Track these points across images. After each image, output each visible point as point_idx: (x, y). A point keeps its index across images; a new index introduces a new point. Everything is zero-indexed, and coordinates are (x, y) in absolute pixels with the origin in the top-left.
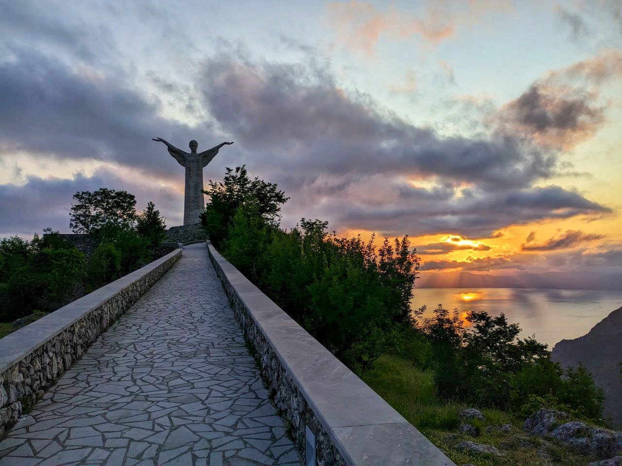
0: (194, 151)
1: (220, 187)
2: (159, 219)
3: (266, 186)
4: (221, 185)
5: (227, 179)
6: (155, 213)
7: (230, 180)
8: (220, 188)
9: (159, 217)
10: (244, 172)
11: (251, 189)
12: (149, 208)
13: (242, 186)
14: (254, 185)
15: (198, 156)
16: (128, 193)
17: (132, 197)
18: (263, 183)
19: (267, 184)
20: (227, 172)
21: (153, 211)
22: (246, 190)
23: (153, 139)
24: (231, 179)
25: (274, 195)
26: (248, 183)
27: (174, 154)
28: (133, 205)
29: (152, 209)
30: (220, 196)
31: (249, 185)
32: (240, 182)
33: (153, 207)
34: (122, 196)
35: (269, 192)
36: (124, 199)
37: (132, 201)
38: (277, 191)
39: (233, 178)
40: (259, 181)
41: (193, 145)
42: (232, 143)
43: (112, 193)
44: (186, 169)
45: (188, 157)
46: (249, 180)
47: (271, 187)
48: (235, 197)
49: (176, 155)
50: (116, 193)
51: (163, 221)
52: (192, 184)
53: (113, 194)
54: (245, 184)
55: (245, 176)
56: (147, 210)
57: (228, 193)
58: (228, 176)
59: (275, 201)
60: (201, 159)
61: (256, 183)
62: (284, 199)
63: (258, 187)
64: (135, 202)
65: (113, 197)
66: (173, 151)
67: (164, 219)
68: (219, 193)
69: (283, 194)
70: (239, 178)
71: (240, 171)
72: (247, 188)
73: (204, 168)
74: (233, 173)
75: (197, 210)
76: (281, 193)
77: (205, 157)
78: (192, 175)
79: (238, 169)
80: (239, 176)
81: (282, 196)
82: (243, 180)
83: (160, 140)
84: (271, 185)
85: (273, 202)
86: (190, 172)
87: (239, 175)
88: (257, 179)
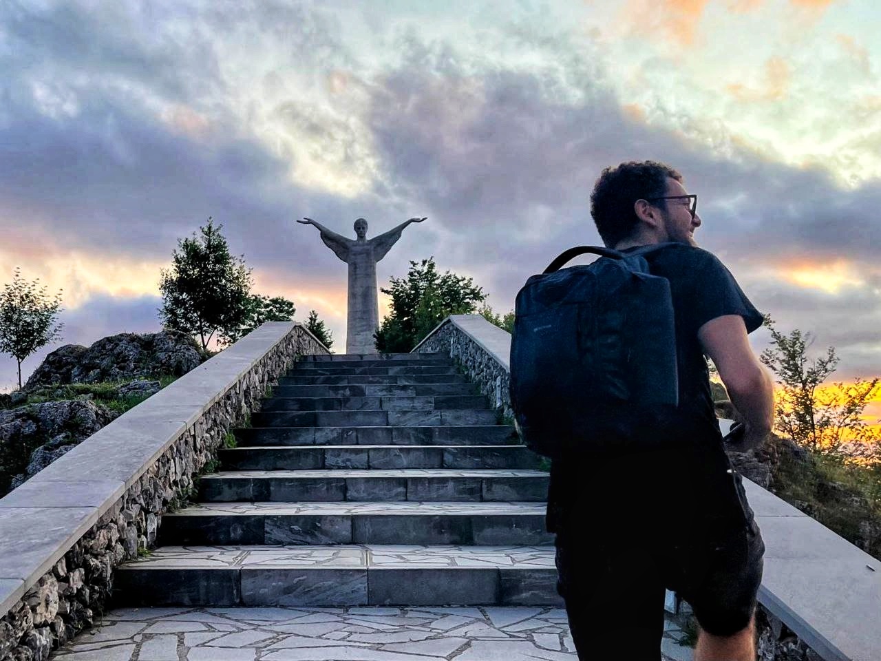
0: (361, 236)
1: (404, 285)
2: (324, 333)
3: (459, 281)
4: (404, 282)
5: (411, 274)
6: (319, 324)
7: (415, 276)
8: (402, 286)
9: (324, 330)
10: (432, 266)
11: (440, 286)
12: (311, 319)
13: (431, 282)
14: (445, 281)
15: (367, 245)
16: (285, 300)
17: (291, 305)
18: (455, 277)
19: (460, 279)
20: (412, 266)
21: (317, 322)
22: (435, 286)
23: (298, 221)
24: (416, 274)
25: (468, 291)
26: (437, 279)
27: (329, 242)
28: (292, 315)
29: (315, 320)
30: (402, 296)
31: (437, 282)
32: (427, 277)
33: (316, 316)
34: (279, 303)
35: (463, 288)
36: (281, 307)
37: (291, 310)
38: (473, 287)
39: (418, 272)
40: (450, 276)
41: (360, 226)
42: (423, 220)
43: (266, 300)
44: (349, 265)
45: (354, 246)
46: (438, 275)
47: (466, 282)
48: (421, 296)
49: (334, 244)
50: (271, 301)
51: (329, 335)
52: (359, 290)
53: (268, 302)
54: (434, 280)
55: (434, 271)
56: (309, 321)
57: (413, 292)
58: (412, 270)
59: (470, 299)
60: (372, 248)
61: (447, 278)
62: (482, 297)
63: (450, 283)
64: (294, 311)
65: (267, 306)
66: (329, 238)
67: (330, 332)
68: (402, 292)
69: (480, 290)
70: (426, 273)
71: (427, 264)
72: (436, 284)
73: (378, 264)
74: (419, 268)
75: (368, 332)
76: (478, 289)
77: (379, 245)
78: (358, 276)
79: (424, 262)
80: (426, 271)
81: (478, 293)
82: (430, 276)
83: (309, 222)
84: (464, 279)
85: (467, 300)
86: (355, 271)
87: (425, 269)
88: (448, 272)
